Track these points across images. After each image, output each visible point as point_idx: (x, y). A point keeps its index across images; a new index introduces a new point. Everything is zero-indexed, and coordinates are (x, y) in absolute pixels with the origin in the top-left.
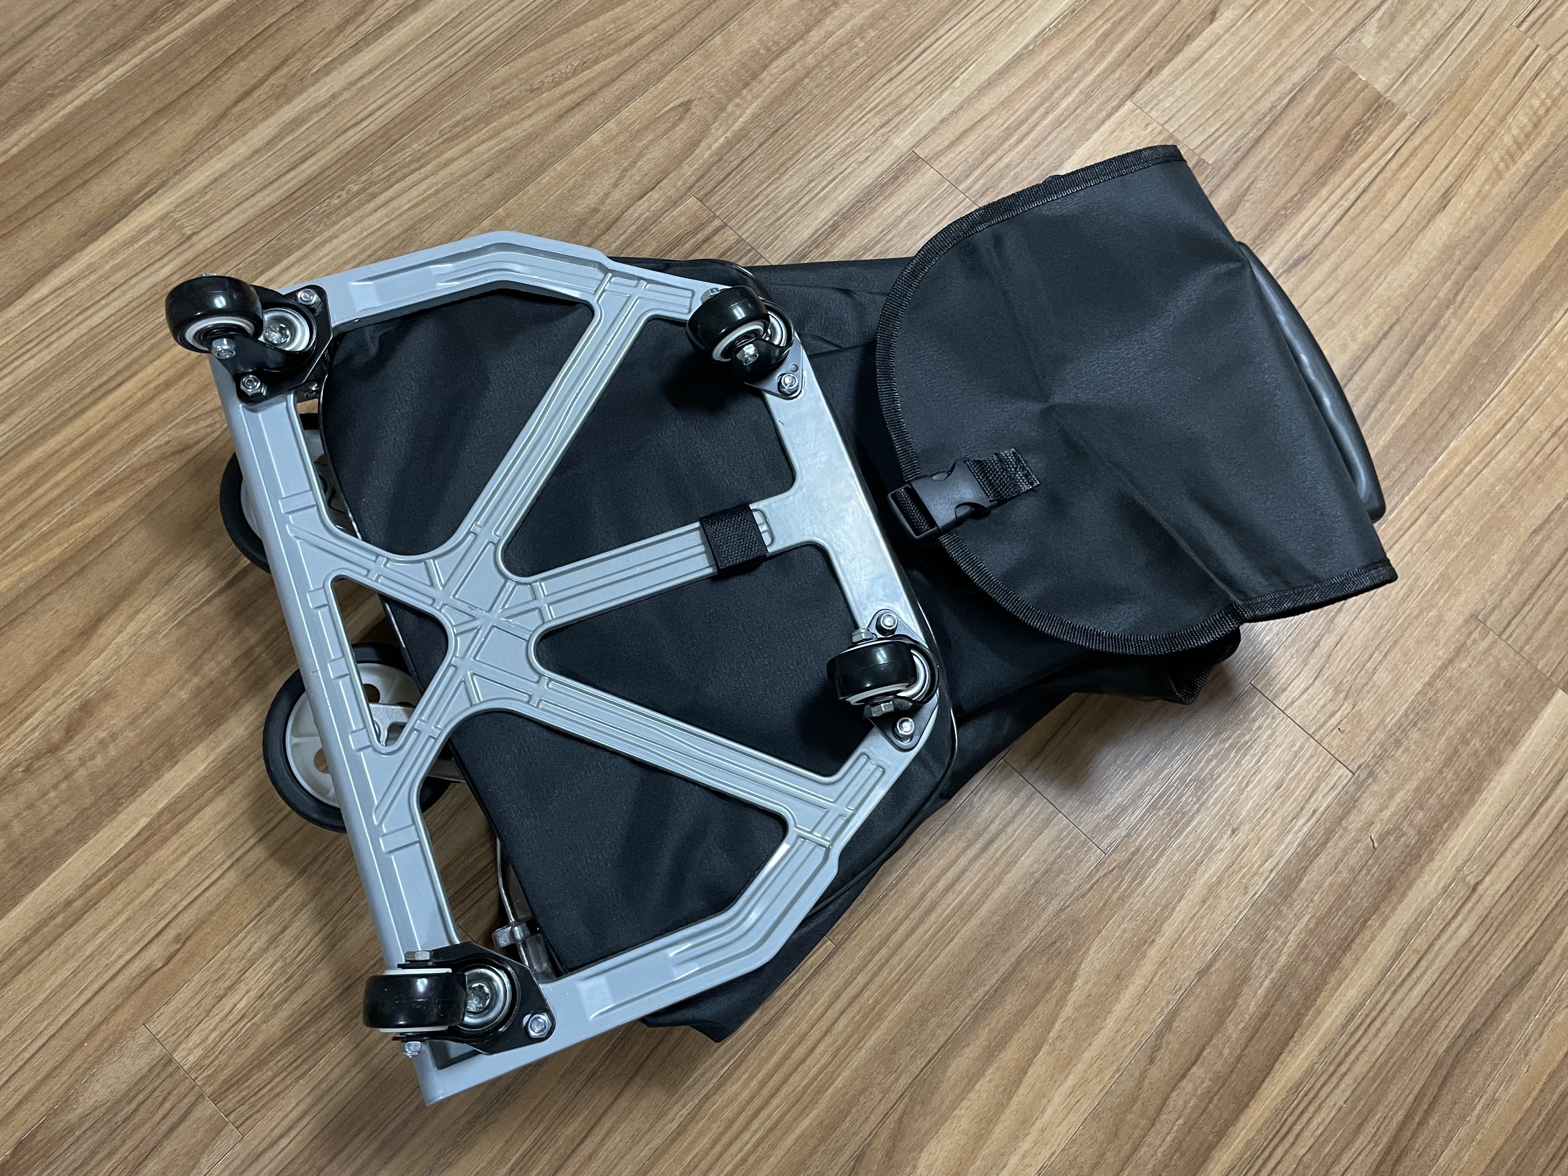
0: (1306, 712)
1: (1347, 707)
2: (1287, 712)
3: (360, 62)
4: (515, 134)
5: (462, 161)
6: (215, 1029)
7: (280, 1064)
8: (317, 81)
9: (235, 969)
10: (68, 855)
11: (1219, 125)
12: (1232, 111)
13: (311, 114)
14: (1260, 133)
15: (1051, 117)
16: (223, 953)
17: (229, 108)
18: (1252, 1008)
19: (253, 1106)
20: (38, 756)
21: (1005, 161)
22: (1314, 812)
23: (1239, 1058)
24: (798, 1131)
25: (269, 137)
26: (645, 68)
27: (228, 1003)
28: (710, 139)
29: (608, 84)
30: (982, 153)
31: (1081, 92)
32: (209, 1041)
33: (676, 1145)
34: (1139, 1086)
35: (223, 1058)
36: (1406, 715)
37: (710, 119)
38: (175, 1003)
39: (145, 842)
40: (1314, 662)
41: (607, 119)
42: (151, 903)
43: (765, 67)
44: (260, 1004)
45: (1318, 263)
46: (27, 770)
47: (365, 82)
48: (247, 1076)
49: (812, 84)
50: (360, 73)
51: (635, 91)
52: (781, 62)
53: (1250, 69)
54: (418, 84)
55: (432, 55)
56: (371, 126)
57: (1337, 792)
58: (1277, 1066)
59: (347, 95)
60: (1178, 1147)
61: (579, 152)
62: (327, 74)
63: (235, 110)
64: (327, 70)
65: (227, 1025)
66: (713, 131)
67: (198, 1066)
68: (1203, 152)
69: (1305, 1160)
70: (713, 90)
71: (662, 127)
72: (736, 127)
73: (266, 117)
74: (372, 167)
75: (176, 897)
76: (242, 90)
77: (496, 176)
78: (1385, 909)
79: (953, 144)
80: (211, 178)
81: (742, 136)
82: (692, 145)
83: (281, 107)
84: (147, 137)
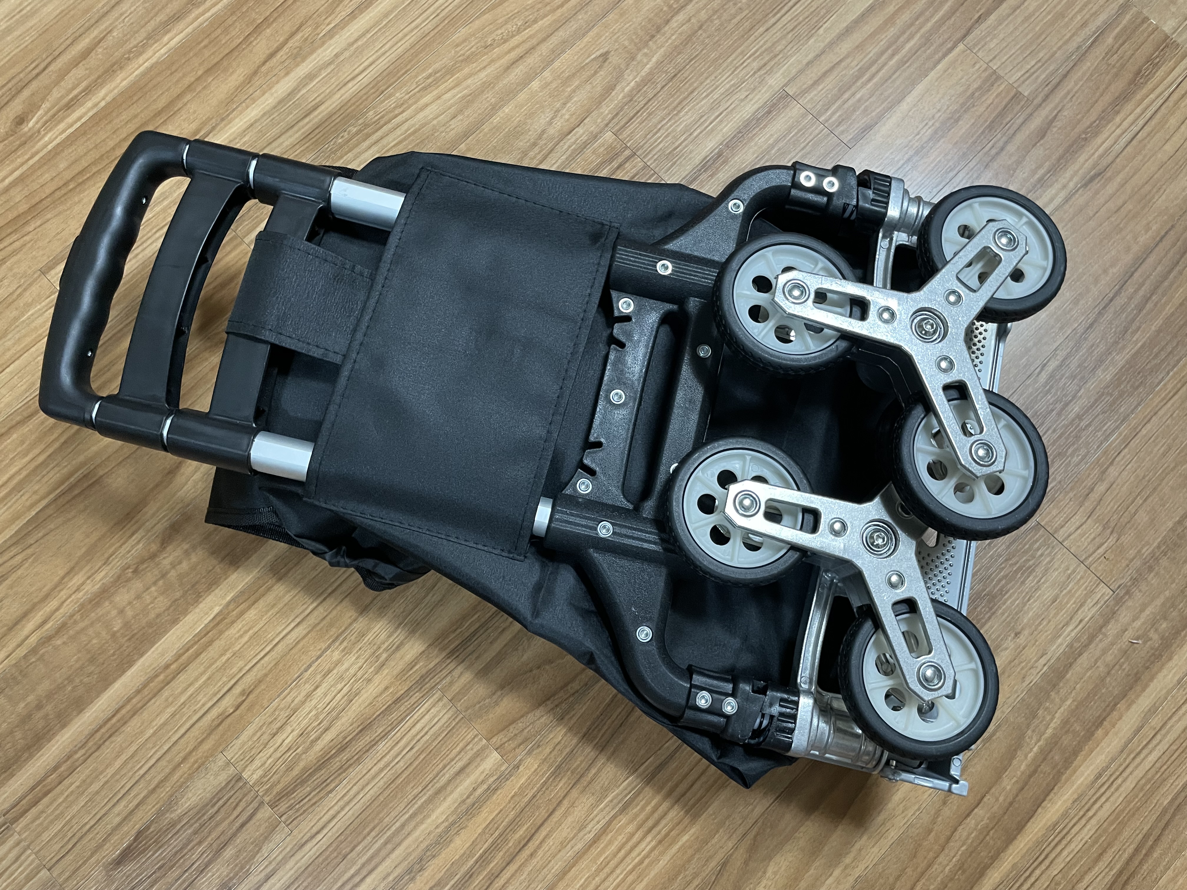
0: (1079, 544)
1: (1112, 541)
2: (1064, 544)
3: (356, 27)
4: (473, 83)
5: (433, 107)
6: (270, 756)
7: (316, 782)
8: (323, 43)
9: (283, 715)
10: (166, 632)
11: (1033, 63)
12: (1045, 51)
13: (320, 70)
14: (1068, 68)
15: (896, 58)
16: (275, 704)
17: (259, 67)
18: (1023, 767)
19: (298, 810)
20: (143, 562)
21: (858, 96)
22: (1081, 621)
23: (1011, 804)
24: (680, 843)
25: (289, 91)
26: (573, 26)
27: (279, 739)
28: (624, 84)
29: (544, 40)
30: (839, 90)
31: (922, 37)
32: (267, 765)
33: (593, 849)
34: (934, 822)
35: (276, 777)
36: (1159, 547)
37: (623, 66)
38: (244, 737)
39: (218, 624)
40: (1088, 505)
41: (544, 69)
42: (224, 667)
43: (668, 22)
44: (301, 739)
45: (1110, 179)
46: (135, 571)
47: (360, 43)
48: (293, 791)
49: (704, 35)
50: (356, 35)
51: (565, 45)
52: (681, 17)
53: (1062, 15)
54: (399, 44)
55: (410, 20)
56: (365, 79)
57: (1099, 605)
58: (1040, 810)
59: (347, 54)
60: (961, 867)
61: (522, 96)
62: (331, 37)
63: (264, 69)
64: (331, 34)
65: (278, 754)
66: (626, 77)
67: (259, 782)
68: (1019, 86)
69: (1056, 878)
70: (626, 43)
71: (586, 74)
72: (643, 73)
73: (287, 74)
74: (367, 112)
75: (241, 663)
76: (268, 52)
77: (460, 117)
78: (1131, 695)
79: (816, 83)
80: (248, 123)
81: (648, 80)
82: (611, 88)
83: (297, 65)
84: (200, 92)
